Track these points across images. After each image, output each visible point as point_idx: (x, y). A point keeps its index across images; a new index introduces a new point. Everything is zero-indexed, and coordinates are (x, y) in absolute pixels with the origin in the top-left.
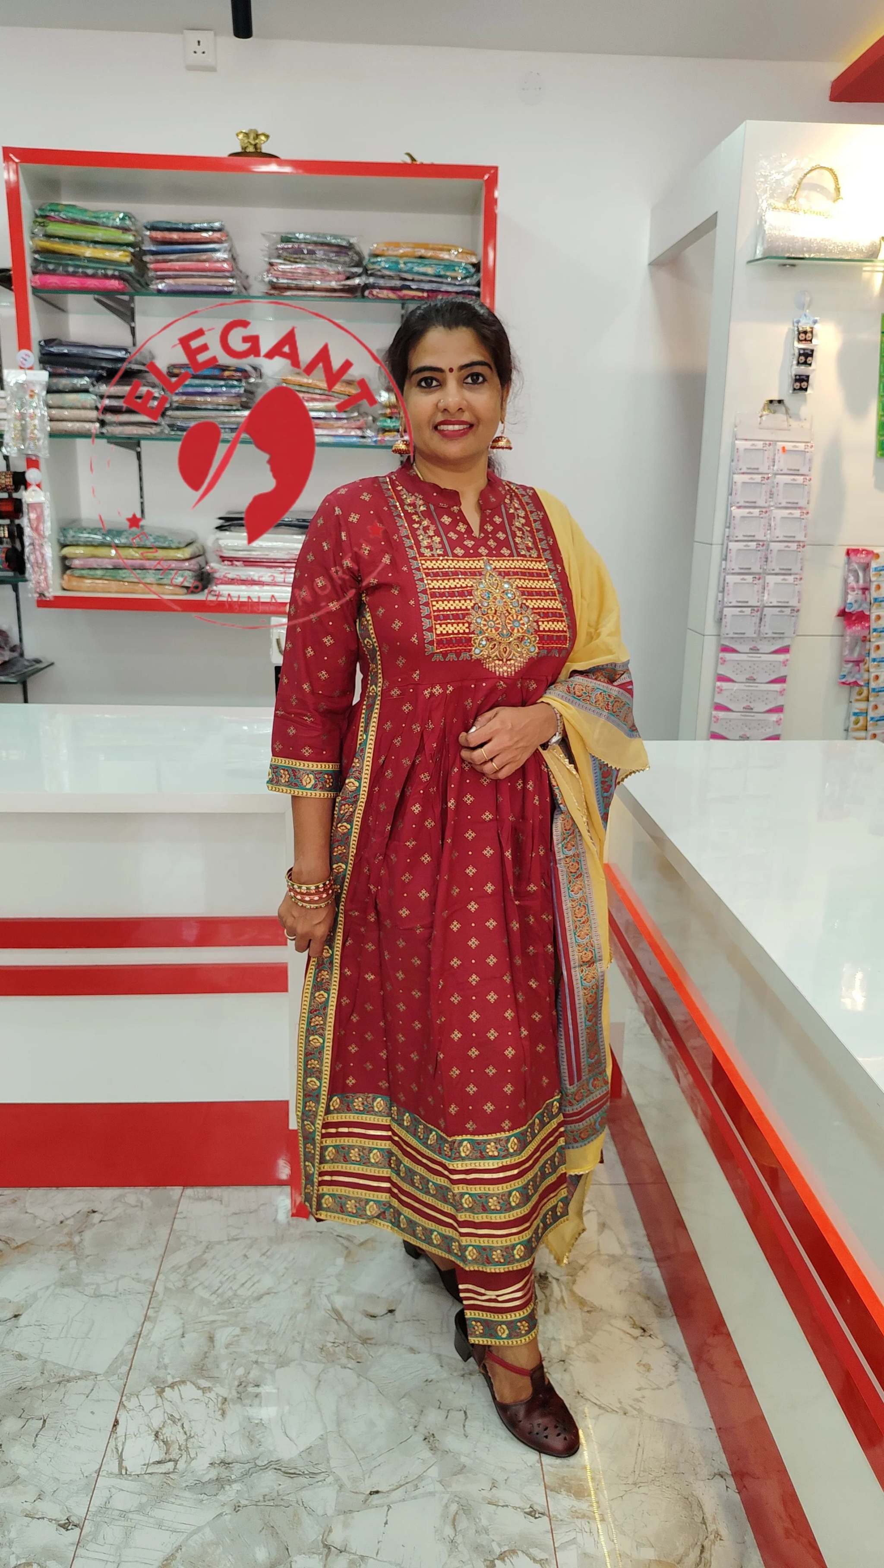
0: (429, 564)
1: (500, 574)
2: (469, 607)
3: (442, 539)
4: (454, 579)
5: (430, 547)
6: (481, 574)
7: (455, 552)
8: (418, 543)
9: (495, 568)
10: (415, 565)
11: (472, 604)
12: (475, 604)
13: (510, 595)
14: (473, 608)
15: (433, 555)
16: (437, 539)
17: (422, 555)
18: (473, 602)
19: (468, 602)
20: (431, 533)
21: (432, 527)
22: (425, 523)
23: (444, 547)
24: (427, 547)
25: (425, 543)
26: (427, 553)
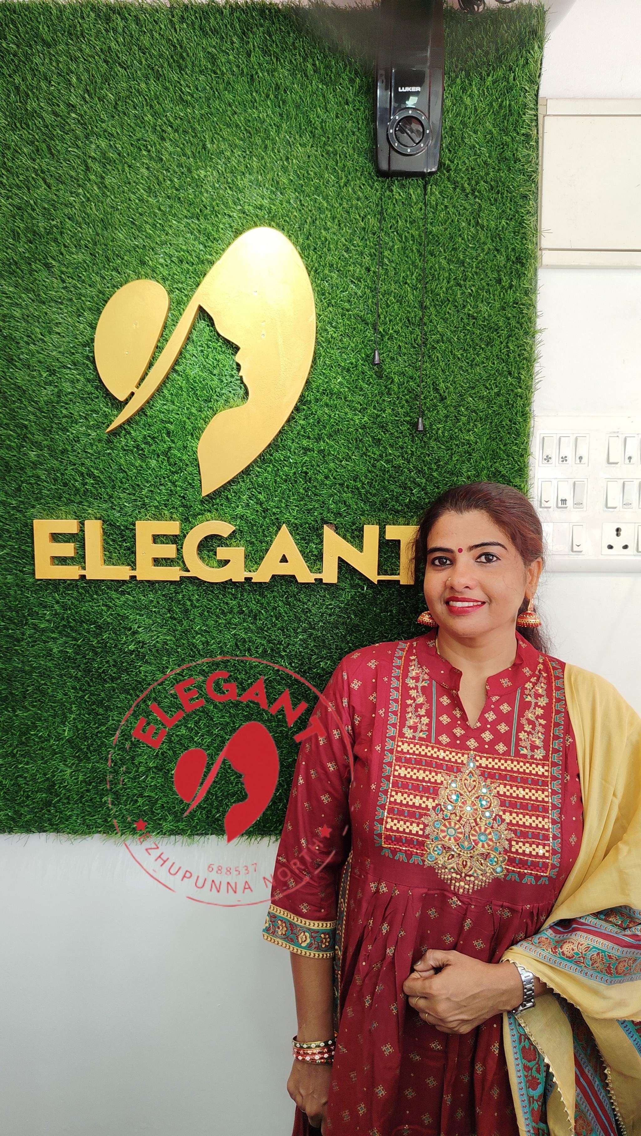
0: (405, 747)
1: (482, 774)
2: (430, 807)
3: (431, 722)
4: (425, 771)
5: (414, 728)
6: (459, 770)
7: (440, 738)
8: (403, 720)
9: (480, 766)
10: (389, 744)
11: (434, 804)
12: (437, 805)
13: (484, 803)
14: (434, 808)
15: (414, 738)
16: (425, 720)
17: (402, 735)
18: (437, 802)
19: (431, 800)
20: (422, 712)
21: (426, 706)
22: (420, 700)
23: (429, 730)
24: (410, 727)
25: (411, 722)
26: (408, 733)
